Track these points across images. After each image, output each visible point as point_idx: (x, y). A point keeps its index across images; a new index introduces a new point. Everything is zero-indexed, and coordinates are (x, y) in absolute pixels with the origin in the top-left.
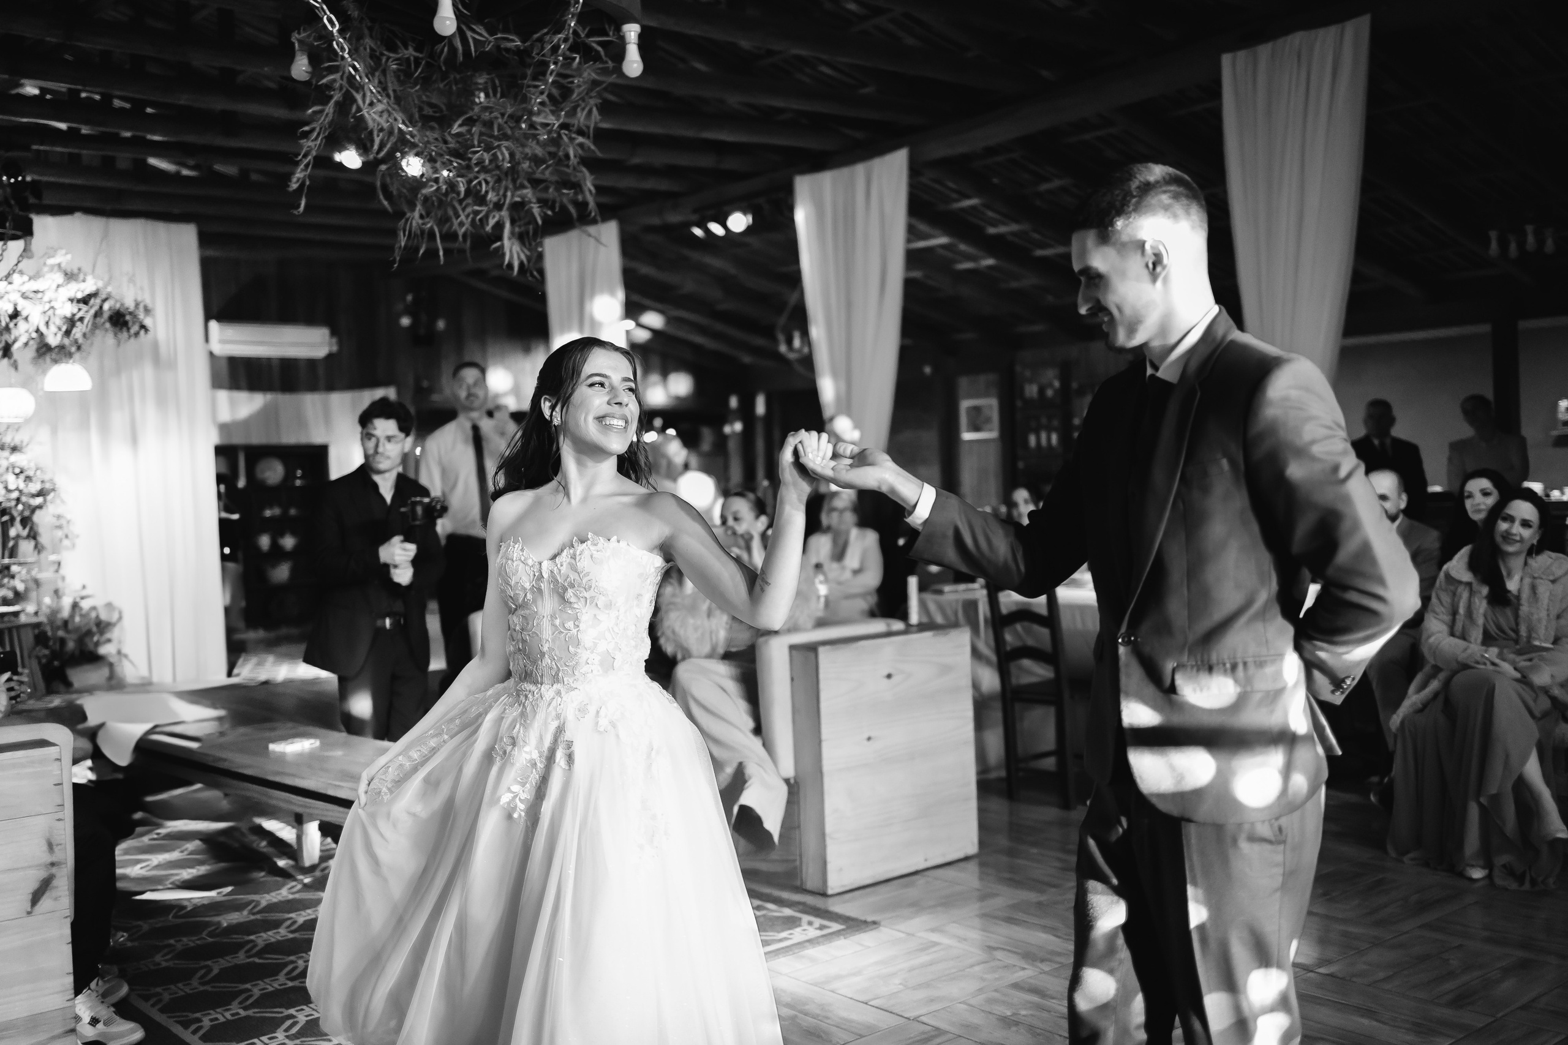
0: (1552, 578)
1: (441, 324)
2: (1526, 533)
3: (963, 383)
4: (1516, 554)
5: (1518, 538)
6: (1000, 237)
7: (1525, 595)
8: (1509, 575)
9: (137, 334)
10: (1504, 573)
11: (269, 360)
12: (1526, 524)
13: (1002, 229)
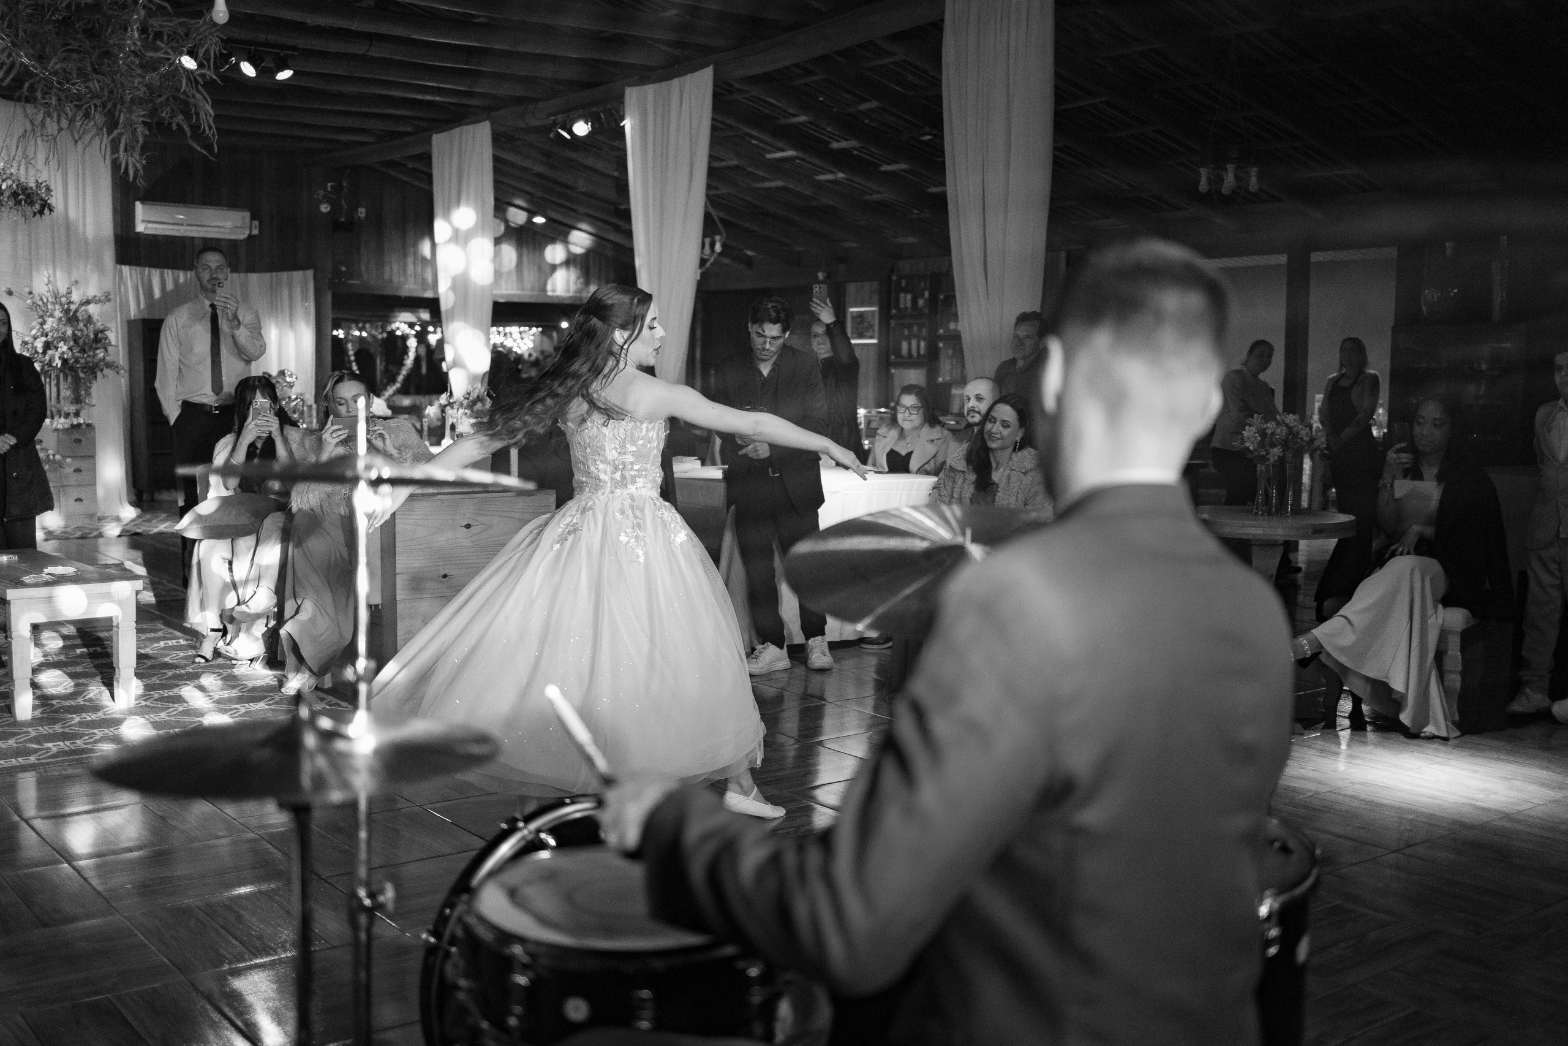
0: (1023, 470)
1: (362, 212)
2: (1006, 432)
3: (851, 288)
4: (1003, 448)
5: (999, 436)
6: (844, 151)
7: (1002, 485)
8: (997, 468)
9: (41, 212)
10: (994, 465)
11: (192, 239)
12: (1005, 424)
13: (844, 144)
